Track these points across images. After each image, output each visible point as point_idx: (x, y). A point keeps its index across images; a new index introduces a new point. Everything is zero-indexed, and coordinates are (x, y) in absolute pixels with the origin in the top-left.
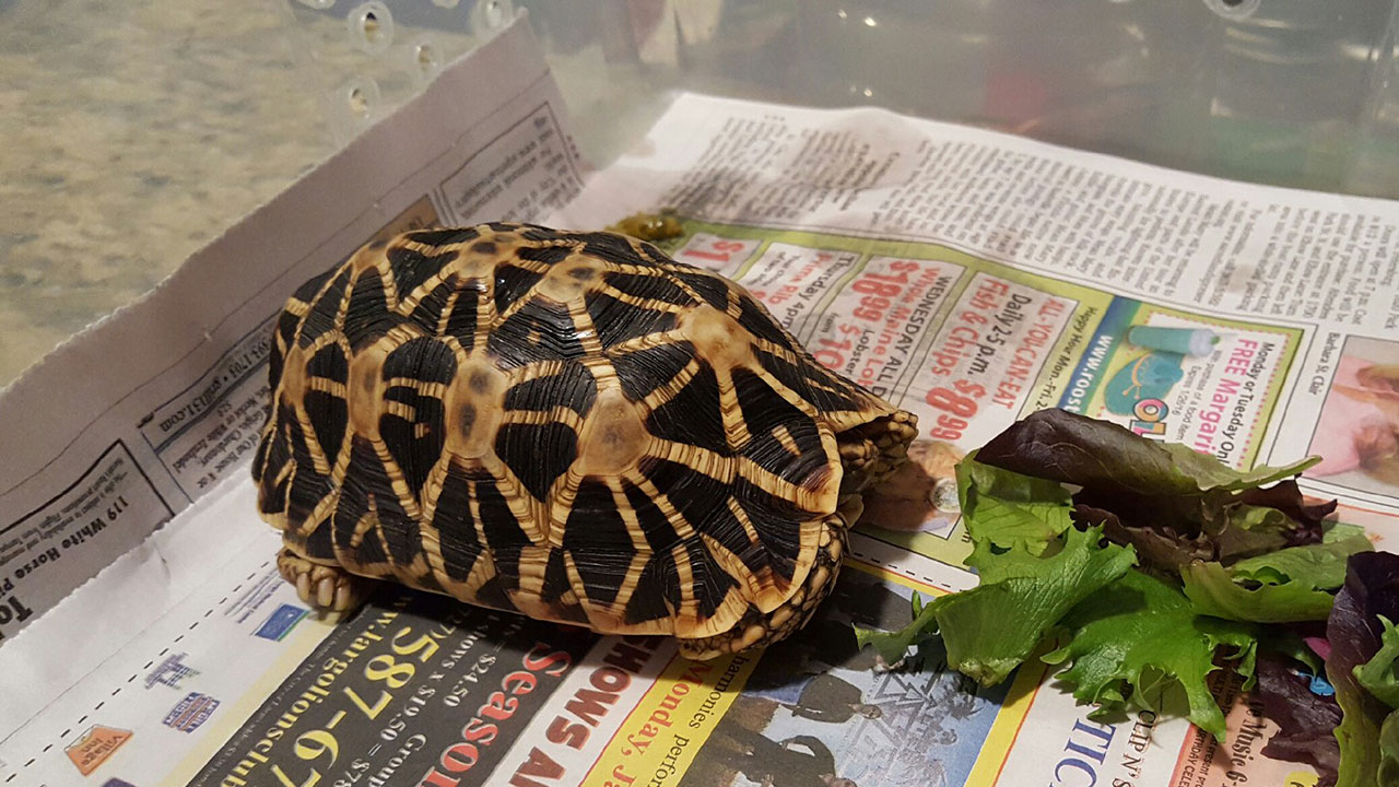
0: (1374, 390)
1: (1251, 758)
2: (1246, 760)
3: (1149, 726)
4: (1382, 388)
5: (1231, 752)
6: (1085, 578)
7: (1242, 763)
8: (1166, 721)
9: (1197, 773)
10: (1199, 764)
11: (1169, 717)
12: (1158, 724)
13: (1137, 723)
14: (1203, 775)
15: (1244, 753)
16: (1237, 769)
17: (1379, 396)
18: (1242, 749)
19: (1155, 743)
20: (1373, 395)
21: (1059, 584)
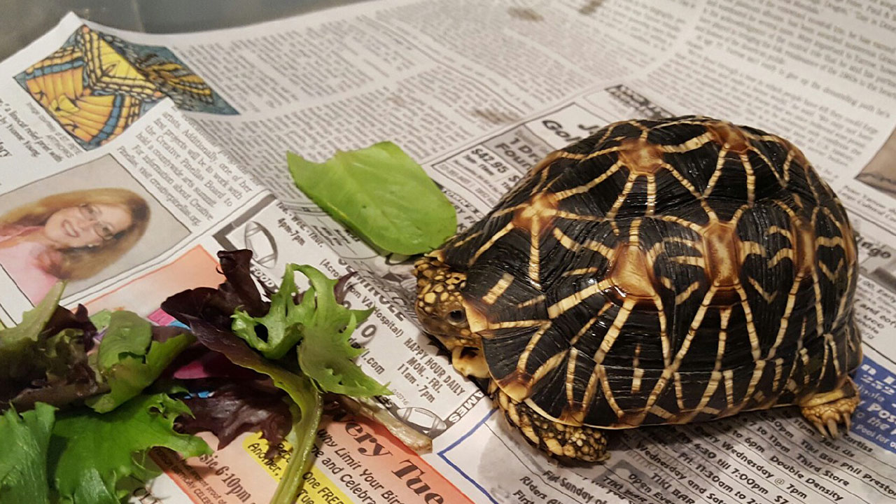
0: (15, 234)
1: (216, 457)
2: (215, 460)
3: (148, 495)
4: (19, 230)
5: (203, 464)
6: (39, 443)
7: (216, 464)
8: (152, 485)
9: (203, 489)
10: (198, 484)
11: (151, 481)
12: (150, 490)
13: (141, 500)
14: (207, 487)
15: (210, 459)
16: (218, 467)
17: (22, 235)
18: (206, 458)
19: (163, 499)
20: (18, 238)
21: (30, 459)
